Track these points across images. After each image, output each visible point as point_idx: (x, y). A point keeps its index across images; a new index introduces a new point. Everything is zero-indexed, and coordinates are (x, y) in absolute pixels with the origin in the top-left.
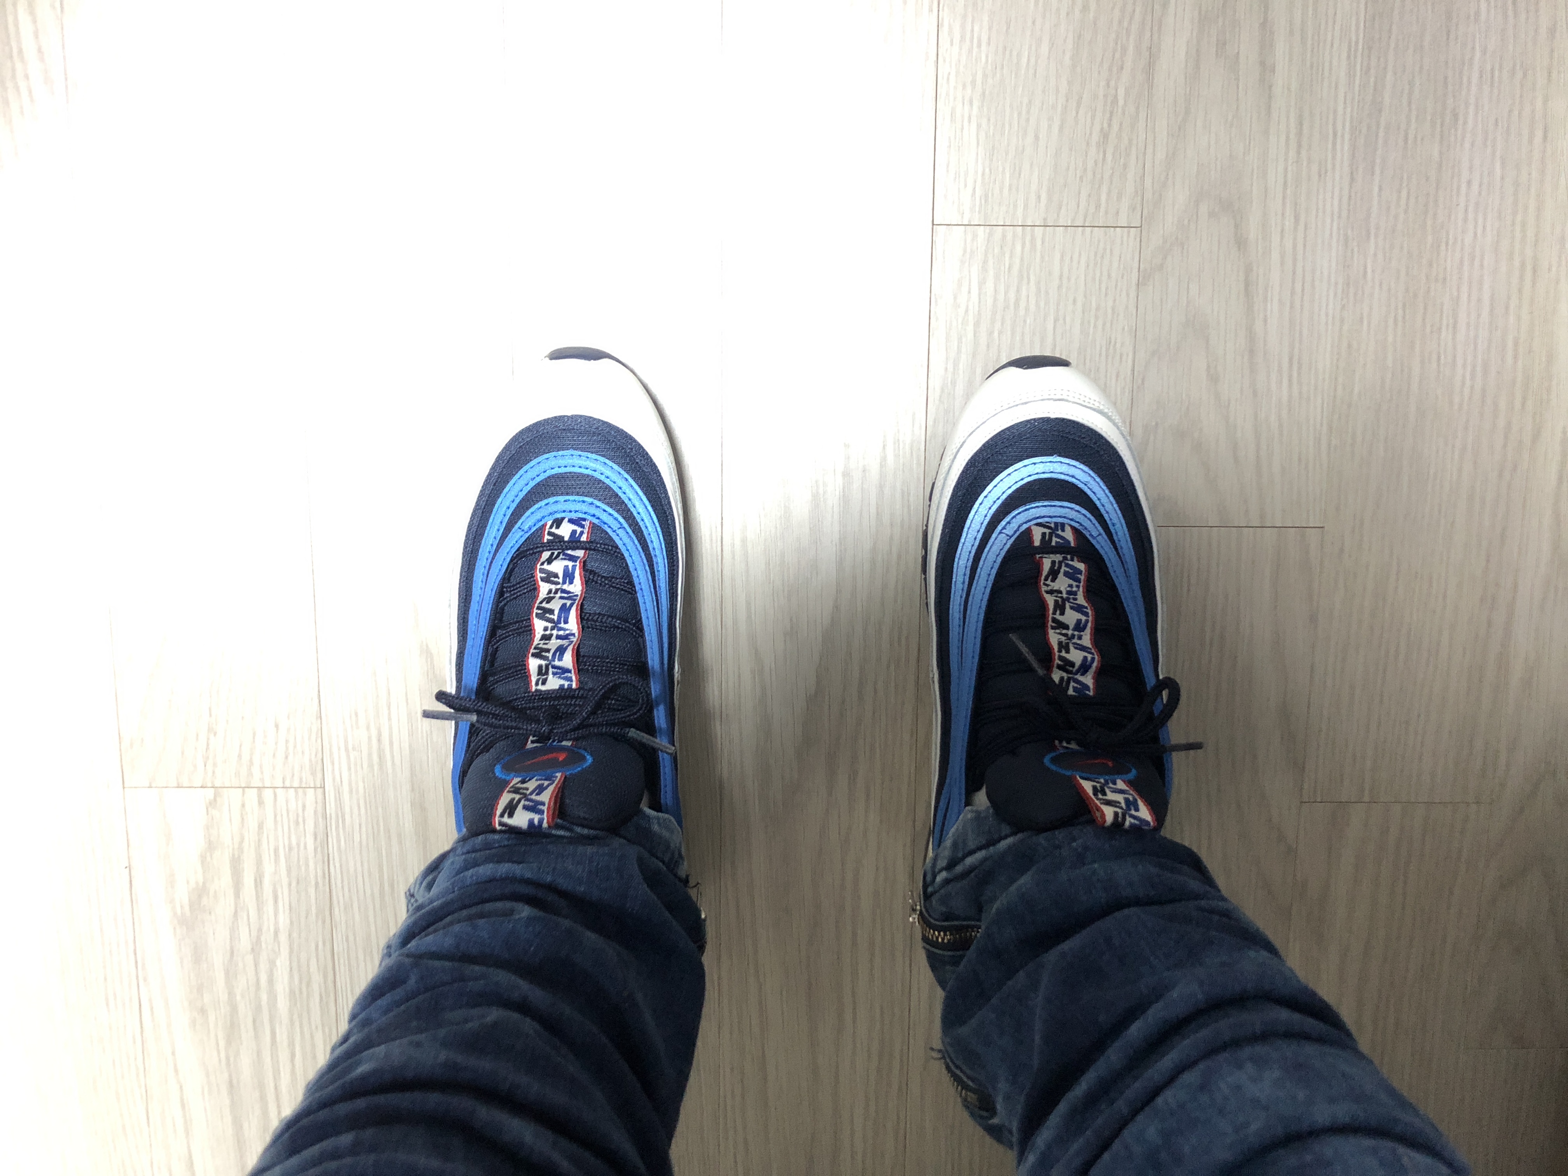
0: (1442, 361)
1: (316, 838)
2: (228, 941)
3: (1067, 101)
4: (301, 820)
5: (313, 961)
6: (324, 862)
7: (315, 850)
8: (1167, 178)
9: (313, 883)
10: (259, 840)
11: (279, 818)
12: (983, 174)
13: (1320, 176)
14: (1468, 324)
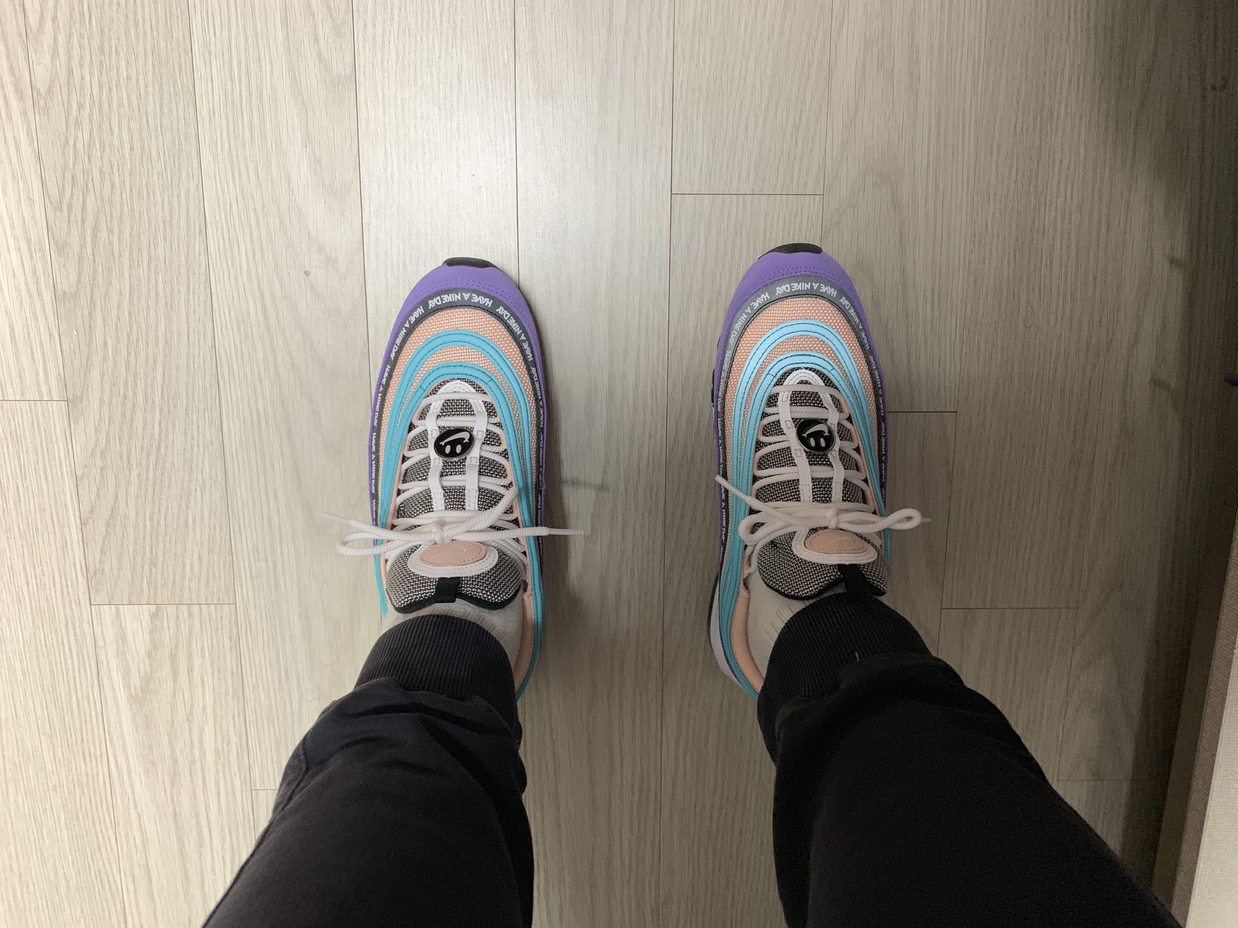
0: (1042, 290)
1: (231, 640)
2: (169, 714)
3: (769, 102)
4: (219, 627)
5: (231, 728)
6: (237, 657)
7: (231, 649)
8: (842, 158)
9: (230, 672)
10: (190, 642)
11: (204, 626)
12: (708, 157)
13: (953, 156)
14: (1061, 264)
